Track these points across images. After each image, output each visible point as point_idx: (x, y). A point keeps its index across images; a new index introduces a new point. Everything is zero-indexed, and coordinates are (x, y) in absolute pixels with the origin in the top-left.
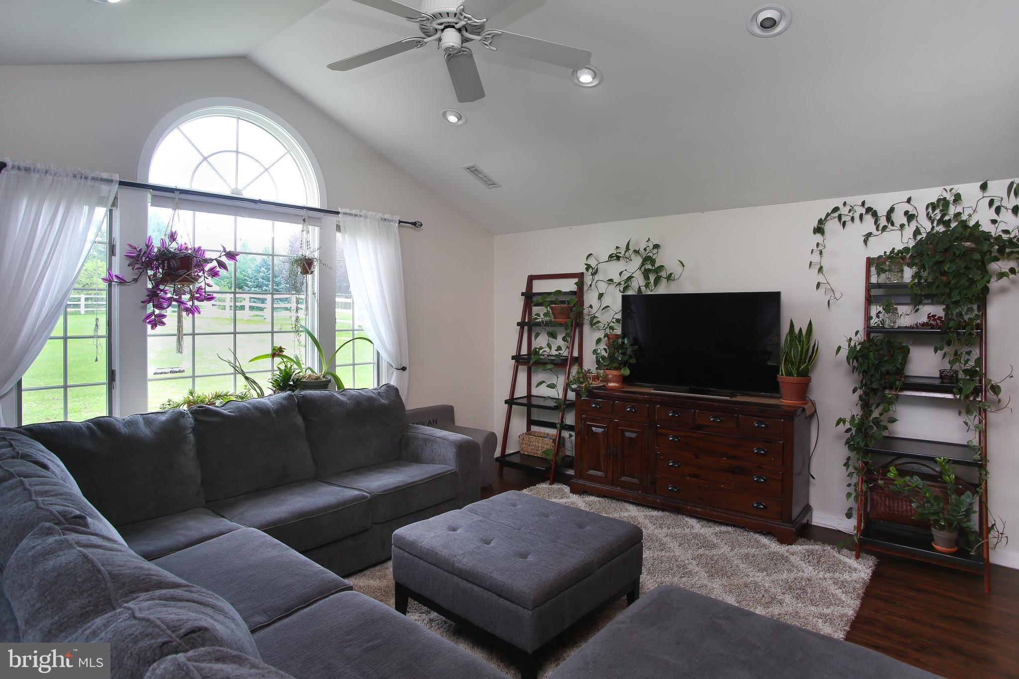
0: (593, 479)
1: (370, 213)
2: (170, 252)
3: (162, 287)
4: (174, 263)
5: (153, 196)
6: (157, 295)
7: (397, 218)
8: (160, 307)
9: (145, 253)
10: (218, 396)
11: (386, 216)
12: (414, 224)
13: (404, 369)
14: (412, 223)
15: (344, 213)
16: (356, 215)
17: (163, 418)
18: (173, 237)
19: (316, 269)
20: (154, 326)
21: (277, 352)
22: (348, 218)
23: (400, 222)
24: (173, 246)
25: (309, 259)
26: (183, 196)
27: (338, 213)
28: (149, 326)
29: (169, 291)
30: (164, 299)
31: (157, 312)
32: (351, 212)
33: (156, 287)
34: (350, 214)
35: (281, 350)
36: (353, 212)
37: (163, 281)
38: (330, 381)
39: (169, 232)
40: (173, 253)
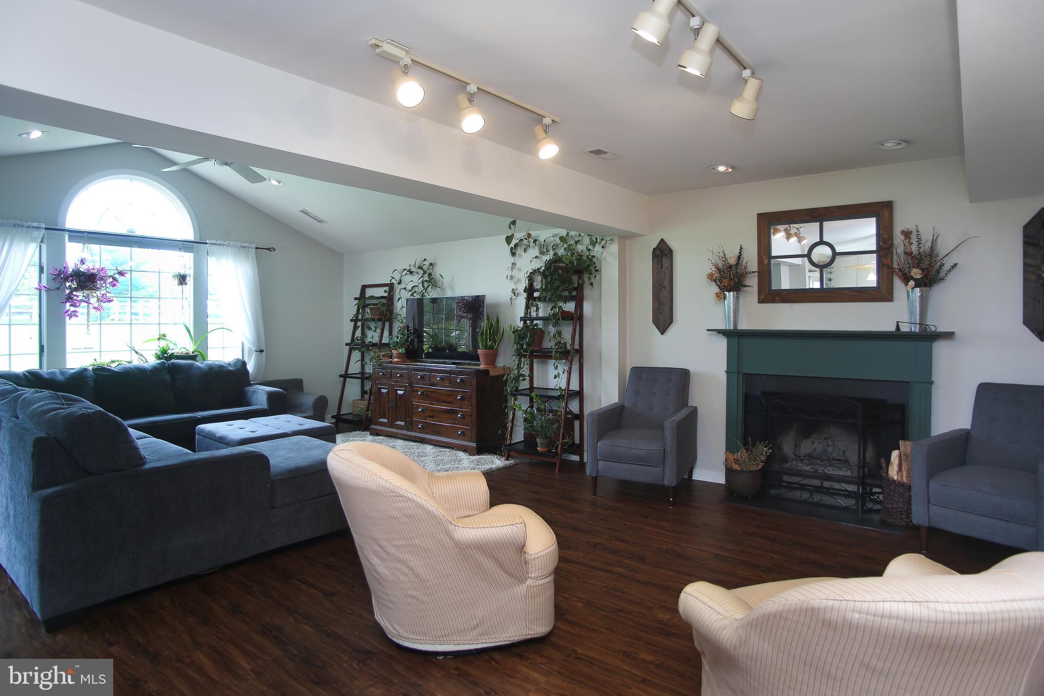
0: (382, 424)
1: (232, 242)
2: (81, 272)
3: (75, 293)
4: (82, 278)
5: (69, 236)
6: (72, 298)
7: (254, 245)
8: (74, 305)
9: (63, 272)
10: (113, 362)
11: (245, 245)
12: (269, 249)
13: (262, 351)
14: (267, 249)
15: (211, 244)
16: (220, 245)
17: (73, 371)
18: (83, 262)
19: (190, 281)
20: (71, 317)
21: (162, 337)
22: (213, 247)
23: (257, 248)
24: (83, 268)
25: (184, 275)
26: (90, 235)
27: (206, 243)
28: (68, 318)
29: (80, 295)
30: (77, 301)
31: (72, 309)
32: (217, 243)
33: (71, 292)
34: (215, 244)
35: (164, 335)
36: (219, 242)
37: (76, 289)
38: (197, 356)
39: (80, 259)
40: (82, 272)
